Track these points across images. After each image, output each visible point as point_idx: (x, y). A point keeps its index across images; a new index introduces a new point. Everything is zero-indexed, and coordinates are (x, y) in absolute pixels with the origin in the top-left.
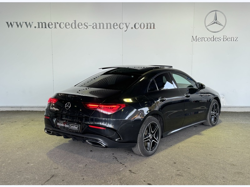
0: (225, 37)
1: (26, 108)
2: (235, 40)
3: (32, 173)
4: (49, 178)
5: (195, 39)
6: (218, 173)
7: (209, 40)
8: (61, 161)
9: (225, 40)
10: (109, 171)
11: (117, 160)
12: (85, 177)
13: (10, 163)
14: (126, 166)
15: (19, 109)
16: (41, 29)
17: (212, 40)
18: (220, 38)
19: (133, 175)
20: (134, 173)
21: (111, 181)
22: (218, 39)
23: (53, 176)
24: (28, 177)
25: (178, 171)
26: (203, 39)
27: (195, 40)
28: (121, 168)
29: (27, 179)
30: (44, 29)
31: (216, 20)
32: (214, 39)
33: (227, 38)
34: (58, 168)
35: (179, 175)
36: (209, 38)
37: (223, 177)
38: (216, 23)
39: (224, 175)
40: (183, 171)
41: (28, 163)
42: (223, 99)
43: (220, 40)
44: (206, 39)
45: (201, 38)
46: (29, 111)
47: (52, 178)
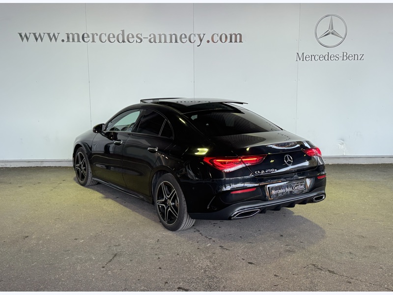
0: (345, 54)
1: (50, 163)
2: (359, 59)
3: (85, 252)
4: (111, 258)
5: (301, 57)
6: (343, 248)
7: (321, 59)
8: (122, 236)
9: (345, 58)
10: (193, 248)
11: (201, 234)
12: (161, 256)
13: (49, 240)
14: (214, 241)
15: (39, 165)
16: (71, 43)
17: (326, 58)
18: (337, 56)
19: (227, 252)
20: (226, 249)
21: (198, 260)
22: (335, 58)
23: (115, 255)
24: (81, 257)
25: (287, 245)
26: (313, 57)
27: (302, 59)
28: (208, 244)
29: (81, 260)
30: (76, 43)
31: (332, 29)
32: (329, 57)
33: (348, 56)
34: (119, 245)
35: (289, 251)
36: (321, 56)
37: (350, 253)
38: (332, 34)
39: (351, 250)
40: (294, 245)
41: (76, 239)
42: (342, 146)
43: (337, 59)
44: (317, 58)
45: (310, 56)
46: (55, 167)
47: (115, 258)
